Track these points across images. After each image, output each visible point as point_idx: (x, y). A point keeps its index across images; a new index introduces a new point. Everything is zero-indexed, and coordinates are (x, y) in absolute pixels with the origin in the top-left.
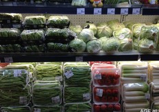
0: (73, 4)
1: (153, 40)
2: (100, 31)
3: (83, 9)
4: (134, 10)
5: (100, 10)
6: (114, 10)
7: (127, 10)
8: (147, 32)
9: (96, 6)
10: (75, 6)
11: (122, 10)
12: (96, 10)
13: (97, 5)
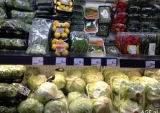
0: (28, 52)
1: (137, 101)
2: (70, 84)
3: (42, 59)
4: (109, 62)
5: (64, 59)
6: (82, 60)
7: (100, 60)
8: (128, 91)
9: (59, 55)
10: (30, 54)
11: (92, 60)
12: (58, 60)
13: (61, 53)
